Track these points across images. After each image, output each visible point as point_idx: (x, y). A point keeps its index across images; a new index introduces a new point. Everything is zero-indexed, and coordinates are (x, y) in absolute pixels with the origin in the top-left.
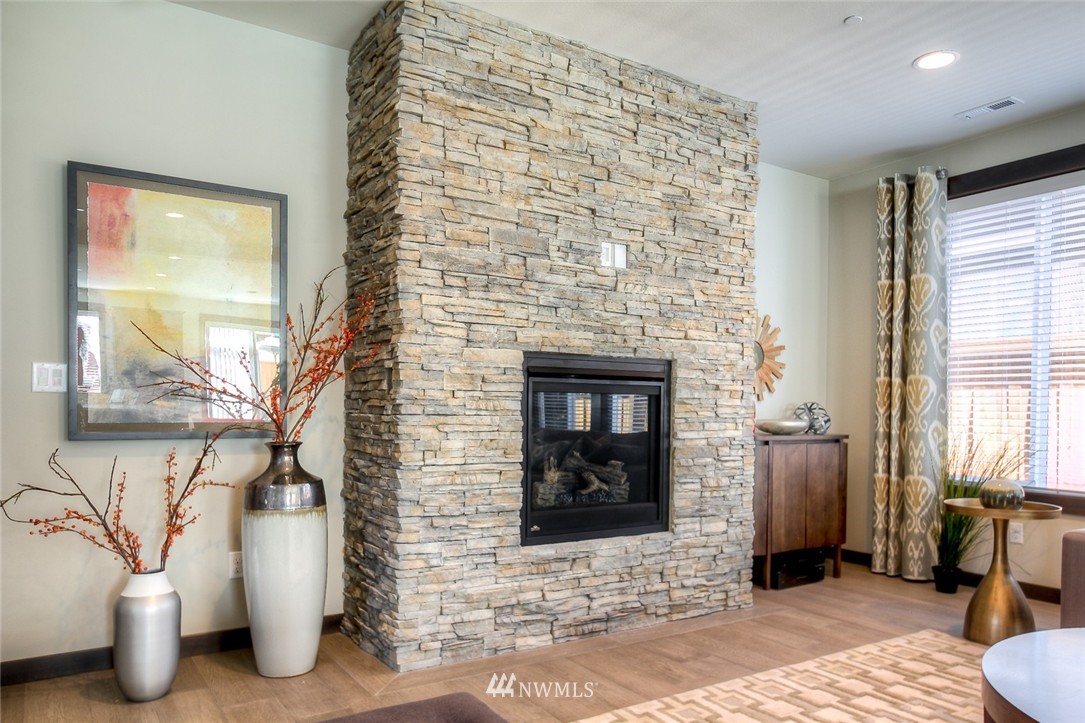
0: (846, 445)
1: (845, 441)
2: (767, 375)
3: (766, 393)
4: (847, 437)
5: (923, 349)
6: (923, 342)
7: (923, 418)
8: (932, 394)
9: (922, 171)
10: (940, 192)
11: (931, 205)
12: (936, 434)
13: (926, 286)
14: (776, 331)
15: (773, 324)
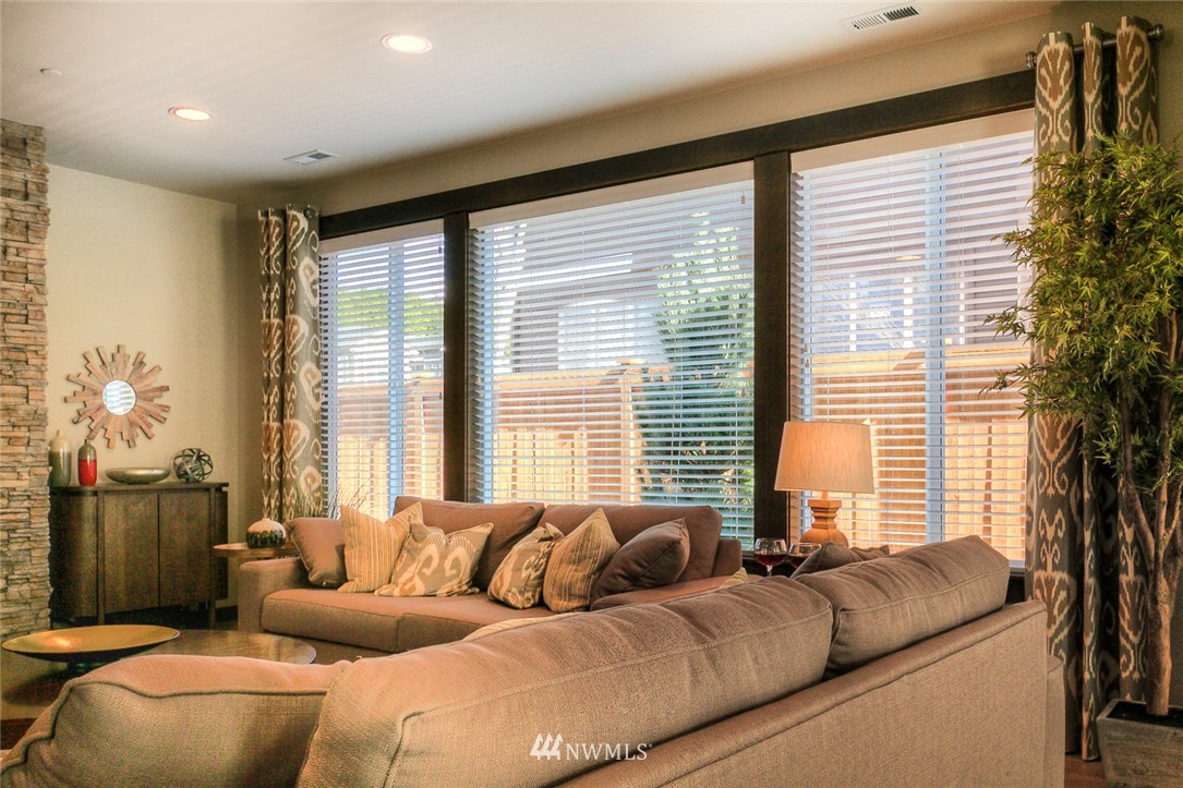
0: (226, 493)
1: (224, 489)
2: (142, 418)
3: (141, 439)
4: (226, 485)
5: (293, 392)
6: (293, 385)
7: (294, 463)
8: (305, 439)
9: (291, 208)
10: (309, 232)
11: (298, 244)
12: (309, 480)
13: (295, 328)
14: (156, 369)
15: (150, 362)
